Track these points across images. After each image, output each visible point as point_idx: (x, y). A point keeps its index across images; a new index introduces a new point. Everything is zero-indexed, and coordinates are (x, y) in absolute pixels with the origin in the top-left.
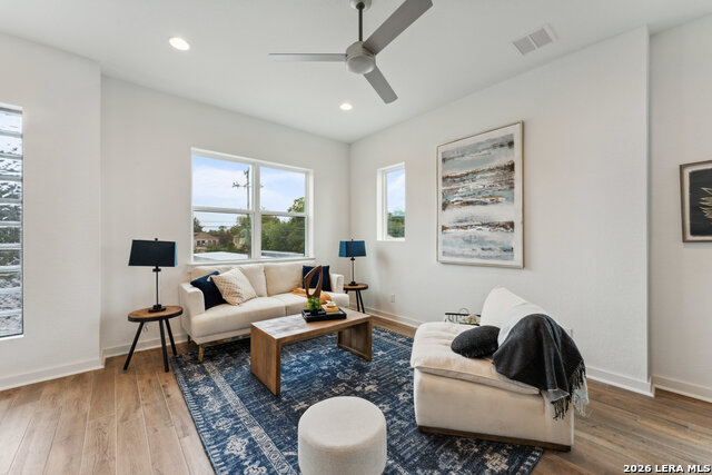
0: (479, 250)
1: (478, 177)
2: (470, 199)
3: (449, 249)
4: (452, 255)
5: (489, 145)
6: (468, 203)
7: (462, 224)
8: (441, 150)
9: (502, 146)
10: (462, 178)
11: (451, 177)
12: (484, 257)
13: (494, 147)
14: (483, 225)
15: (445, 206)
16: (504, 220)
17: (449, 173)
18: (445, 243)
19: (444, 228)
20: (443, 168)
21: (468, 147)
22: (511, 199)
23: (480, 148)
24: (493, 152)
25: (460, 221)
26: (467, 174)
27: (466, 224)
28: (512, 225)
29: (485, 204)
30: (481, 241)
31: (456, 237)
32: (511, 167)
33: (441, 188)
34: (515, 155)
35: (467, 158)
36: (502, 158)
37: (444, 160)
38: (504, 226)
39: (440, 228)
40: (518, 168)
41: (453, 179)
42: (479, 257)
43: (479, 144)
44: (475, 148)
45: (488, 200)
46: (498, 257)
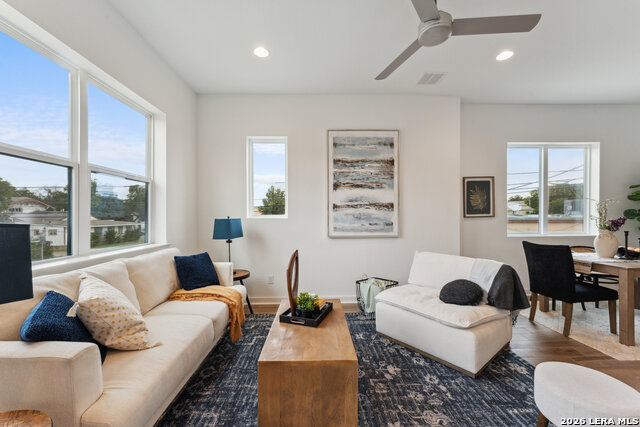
0: (367, 225)
1: (367, 165)
2: (359, 183)
3: (340, 225)
4: (343, 229)
5: (376, 141)
6: (358, 186)
7: (353, 204)
8: (333, 134)
9: (385, 145)
10: (353, 164)
11: (343, 162)
12: (370, 231)
13: (380, 144)
14: (371, 205)
15: (336, 186)
16: (386, 200)
17: (339, 157)
18: (336, 220)
19: (335, 207)
20: (335, 153)
21: (359, 138)
22: (391, 186)
23: (369, 141)
24: (380, 148)
25: (351, 201)
26: (358, 162)
27: (356, 203)
28: (392, 205)
29: (373, 188)
30: (368, 217)
31: (347, 214)
32: (392, 162)
33: (332, 170)
34: (393, 154)
35: (357, 148)
36: (385, 154)
37: (335, 145)
38: (386, 206)
39: (331, 207)
40: (396, 163)
41: (344, 163)
42: (367, 230)
43: (368, 138)
44: (364, 141)
45: (374, 185)
46: (382, 230)
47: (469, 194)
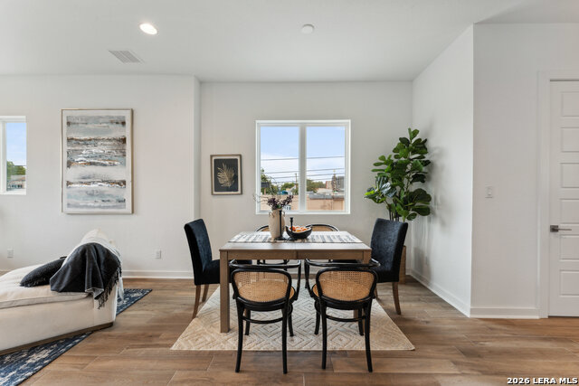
0: (100, 201)
1: (99, 143)
2: (92, 161)
3: (73, 201)
4: (76, 206)
5: (108, 120)
6: (91, 164)
7: (86, 180)
8: (66, 114)
9: (117, 123)
10: (86, 142)
11: (76, 140)
12: (104, 207)
13: (112, 122)
14: (103, 182)
15: (69, 164)
16: (118, 178)
17: (73, 136)
18: (69, 196)
19: (68, 183)
20: (68, 132)
21: (91, 117)
22: (124, 164)
23: (101, 120)
24: (112, 126)
25: (84, 178)
26: (90, 140)
27: (89, 180)
28: (124, 182)
29: (105, 165)
30: (101, 194)
31: (80, 191)
32: (124, 140)
33: (66, 148)
34: (126, 132)
35: (90, 126)
36: (118, 132)
37: (69, 123)
38: (118, 183)
39: (65, 183)
40: (128, 141)
41: (78, 142)
42: (100, 207)
43: (101, 117)
44: (97, 120)
45: (107, 162)
46: (114, 207)
47: (217, 172)
